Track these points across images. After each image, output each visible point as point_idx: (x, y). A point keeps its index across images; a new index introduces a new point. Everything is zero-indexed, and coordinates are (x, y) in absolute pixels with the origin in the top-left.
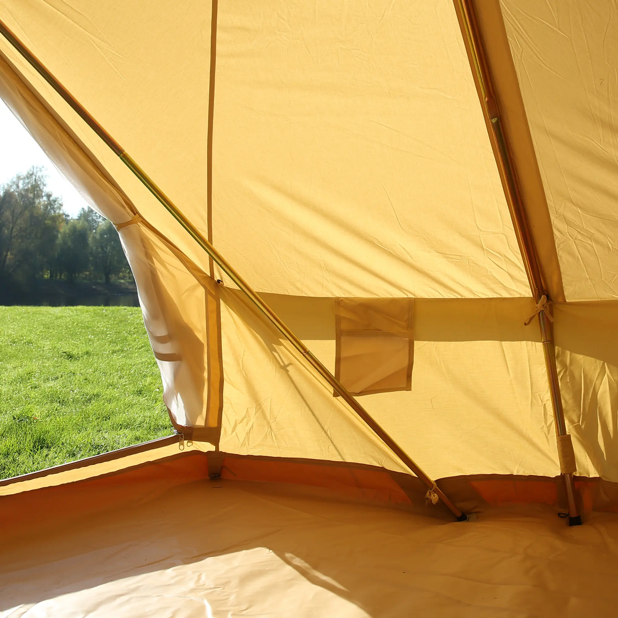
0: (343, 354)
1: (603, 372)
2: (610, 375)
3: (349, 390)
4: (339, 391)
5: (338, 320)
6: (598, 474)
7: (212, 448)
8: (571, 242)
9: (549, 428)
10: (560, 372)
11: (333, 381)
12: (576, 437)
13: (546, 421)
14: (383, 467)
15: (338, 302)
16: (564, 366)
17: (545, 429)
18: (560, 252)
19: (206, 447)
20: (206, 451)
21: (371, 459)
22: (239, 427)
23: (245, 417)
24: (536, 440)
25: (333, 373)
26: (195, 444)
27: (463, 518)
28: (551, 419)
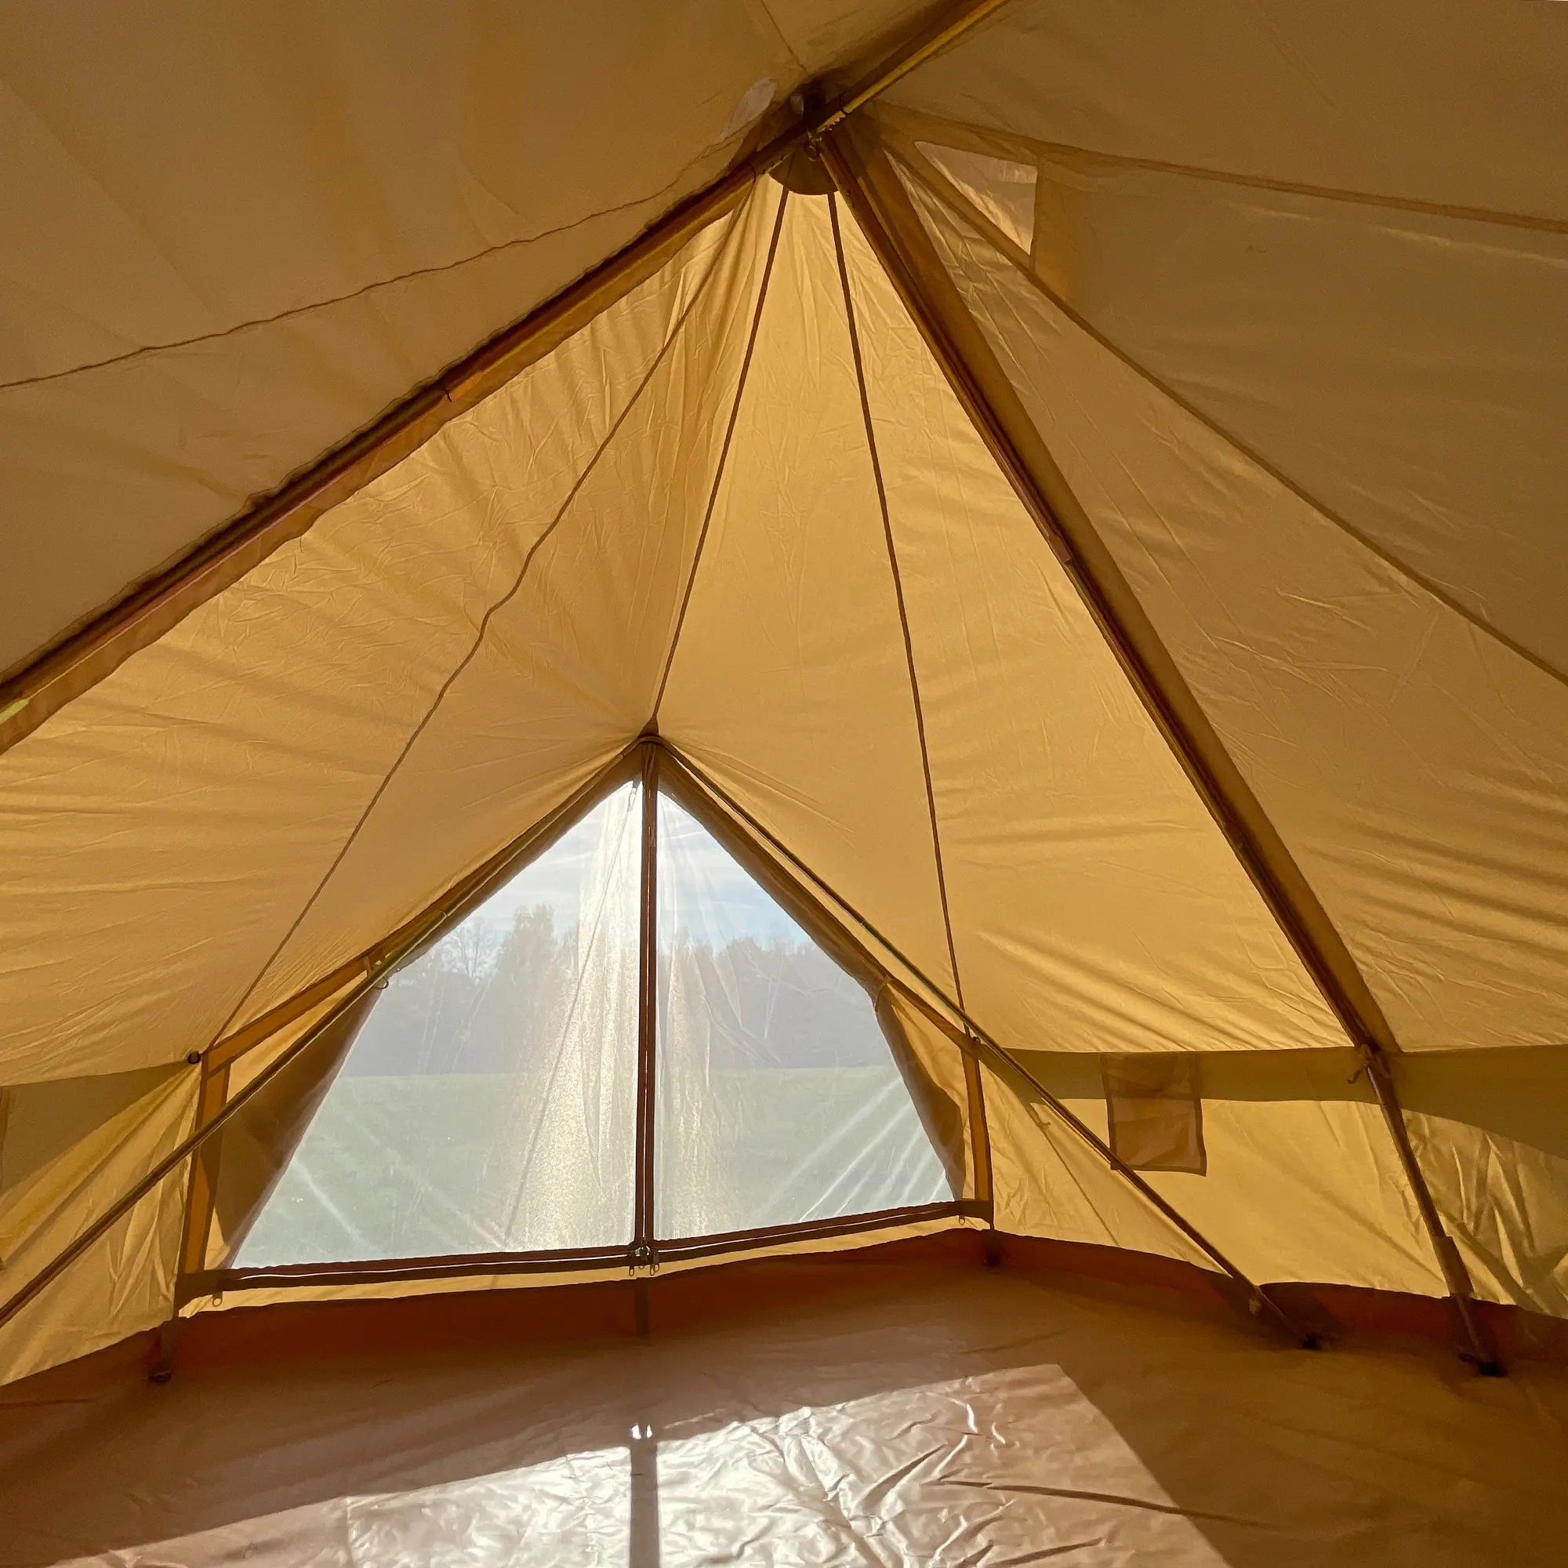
0: (1117, 1118)
1: (1486, 1149)
2: (1498, 1152)
3: (1128, 1163)
4: (1117, 1164)
5: (1106, 1079)
6: (1512, 1300)
7: (987, 1226)
8: (1384, 976)
9: (1416, 1225)
10: (1416, 1149)
11: (1110, 1154)
12: (1462, 1241)
13: (1409, 1215)
14: (1188, 1263)
15: (1104, 1058)
16: (1422, 1138)
17: (1412, 1228)
18: (1373, 990)
19: (979, 1224)
20: (980, 1229)
21: (1171, 1251)
22: (1013, 1203)
23: (1017, 1191)
24: (1397, 1239)
25: (1108, 1144)
26: (968, 1220)
27: (1311, 1343)
28: (1416, 1212)
